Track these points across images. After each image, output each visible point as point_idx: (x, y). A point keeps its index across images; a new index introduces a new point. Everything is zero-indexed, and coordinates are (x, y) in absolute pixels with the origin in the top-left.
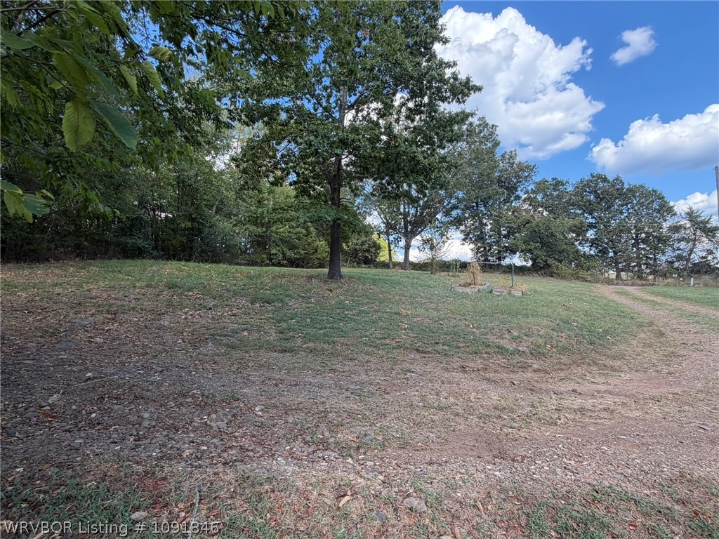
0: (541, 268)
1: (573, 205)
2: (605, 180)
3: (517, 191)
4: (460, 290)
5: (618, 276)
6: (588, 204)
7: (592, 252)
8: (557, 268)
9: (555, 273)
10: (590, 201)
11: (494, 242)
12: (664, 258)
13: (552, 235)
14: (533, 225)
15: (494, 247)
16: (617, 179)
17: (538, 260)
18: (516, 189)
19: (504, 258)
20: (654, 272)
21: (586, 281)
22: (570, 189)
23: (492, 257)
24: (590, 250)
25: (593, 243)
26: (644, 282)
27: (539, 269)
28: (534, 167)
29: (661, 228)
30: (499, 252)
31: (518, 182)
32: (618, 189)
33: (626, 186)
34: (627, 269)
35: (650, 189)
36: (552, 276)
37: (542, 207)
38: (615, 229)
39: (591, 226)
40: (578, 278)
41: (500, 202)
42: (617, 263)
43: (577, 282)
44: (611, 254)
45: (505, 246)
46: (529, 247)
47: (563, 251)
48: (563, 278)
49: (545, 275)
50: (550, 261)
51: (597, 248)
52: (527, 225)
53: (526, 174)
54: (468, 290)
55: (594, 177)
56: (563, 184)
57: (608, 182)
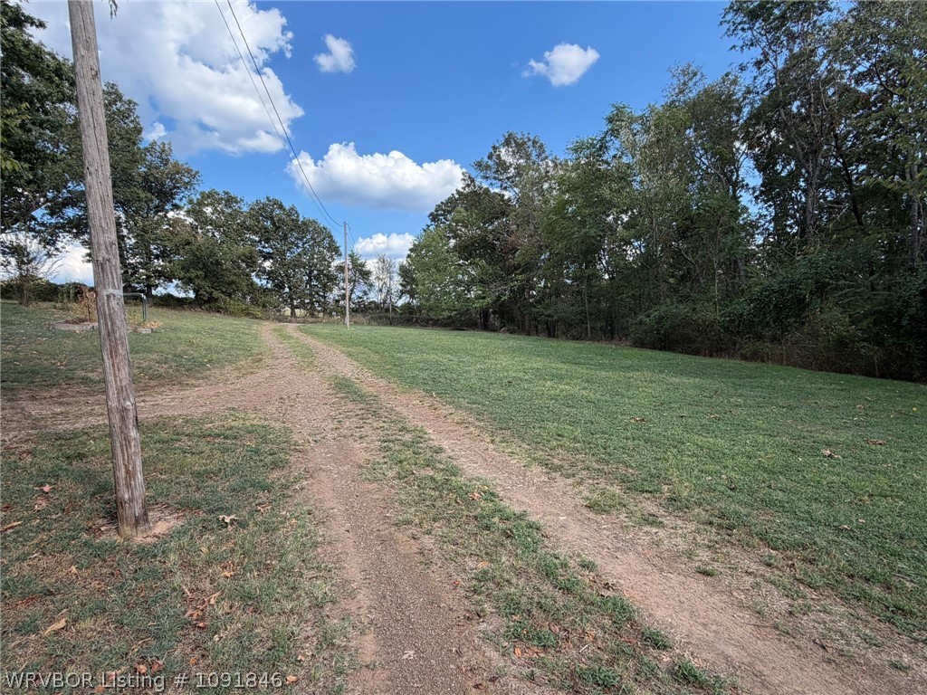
0: (205, 302)
1: (248, 229)
2: (281, 207)
3: (174, 199)
4: (64, 328)
5: (293, 313)
6: (263, 231)
7: (269, 286)
8: (225, 302)
9: (222, 308)
10: (266, 228)
11: (140, 263)
12: (331, 296)
13: (218, 263)
14: (194, 248)
15: (141, 270)
16: (292, 209)
17: (201, 292)
18: (172, 196)
19: (157, 286)
20: (324, 311)
21: (257, 318)
22: (245, 209)
23: (138, 283)
24: (267, 282)
25: (271, 275)
26: (314, 319)
27: (204, 302)
28: (197, 173)
29: (330, 267)
30: (148, 277)
31: (175, 187)
32: (293, 220)
33: (301, 219)
34: (302, 305)
35: (321, 226)
36: (218, 312)
37: (211, 224)
38: (290, 263)
39: (267, 257)
40: (248, 314)
41: (149, 209)
42: (292, 299)
43: (247, 319)
44: (287, 290)
45: (158, 270)
46: (188, 275)
47: (233, 282)
48: (232, 314)
49: (209, 310)
50: (216, 294)
51: (273, 281)
52: (187, 247)
53: (187, 180)
54: (77, 328)
55: (270, 201)
56: (236, 202)
57: (284, 210)
